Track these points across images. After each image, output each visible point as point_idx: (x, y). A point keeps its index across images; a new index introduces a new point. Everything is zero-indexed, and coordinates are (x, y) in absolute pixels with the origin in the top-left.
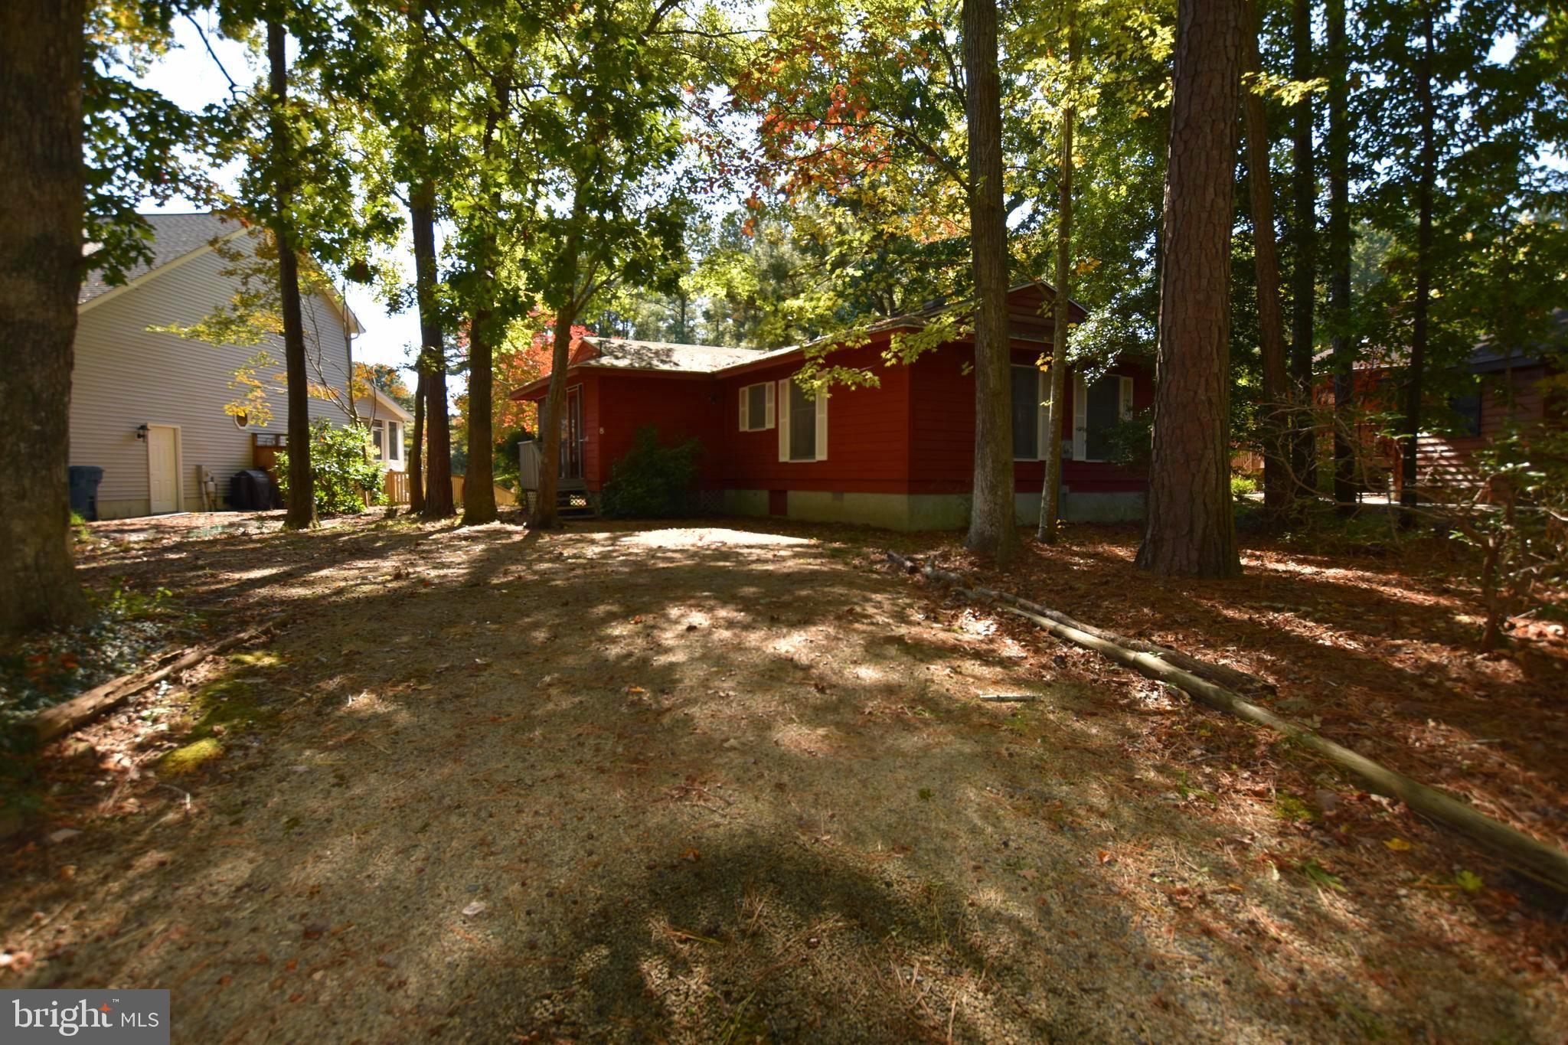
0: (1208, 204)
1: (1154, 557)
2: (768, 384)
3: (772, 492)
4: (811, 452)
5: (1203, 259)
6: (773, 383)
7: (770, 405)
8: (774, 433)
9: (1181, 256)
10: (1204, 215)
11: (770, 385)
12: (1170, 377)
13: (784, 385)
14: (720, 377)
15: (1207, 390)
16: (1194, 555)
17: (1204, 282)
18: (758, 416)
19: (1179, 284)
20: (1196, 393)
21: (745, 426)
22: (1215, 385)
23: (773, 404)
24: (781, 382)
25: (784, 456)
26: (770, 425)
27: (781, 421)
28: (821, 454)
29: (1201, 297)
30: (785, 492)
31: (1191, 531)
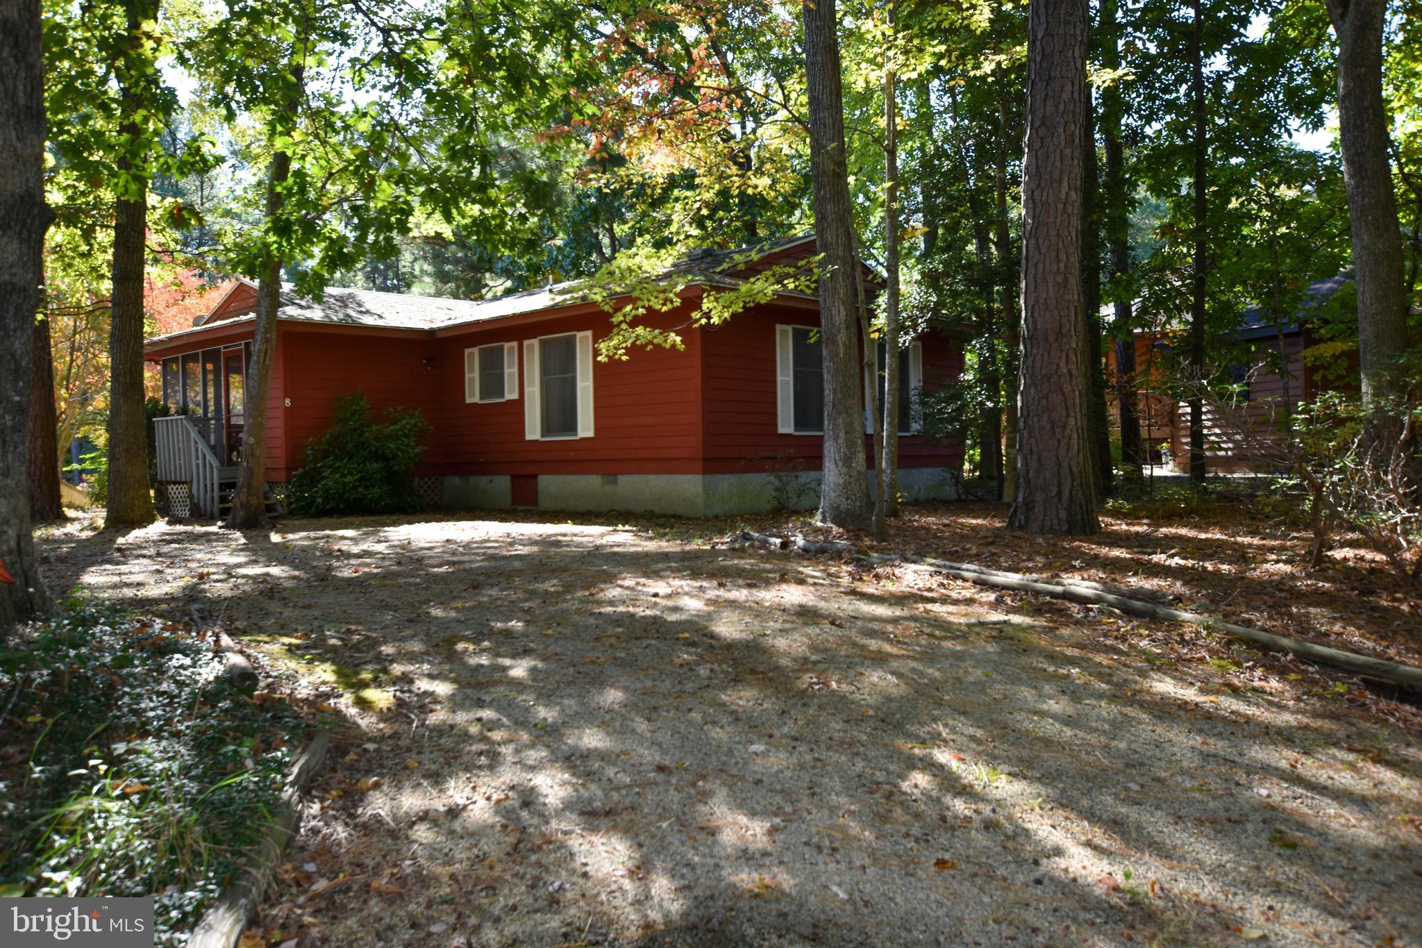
0: (1063, 197)
1: (1027, 518)
2: (507, 345)
3: (515, 478)
4: (571, 426)
5: (1061, 246)
6: (515, 344)
7: (510, 371)
8: (518, 405)
9: (1041, 241)
10: (1060, 206)
11: (510, 347)
12: (1035, 351)
13: (531, 347)
14: (440, 335)
15: (1067, 363)
16: (1063, 515)
17: (1062, 265)
18: (493, 382)
19: (1041, 266)
20: (1058, 365)
21: (473, 396)
22: (1074, 359)
23: (516, 370)
24: (526, 343)
25: (533, 430)
26: (511, 394)
27: (527, 390)
28: (586, 427)
29: (1060, 279)
30: (535, 476)
31: (1059, 494)
